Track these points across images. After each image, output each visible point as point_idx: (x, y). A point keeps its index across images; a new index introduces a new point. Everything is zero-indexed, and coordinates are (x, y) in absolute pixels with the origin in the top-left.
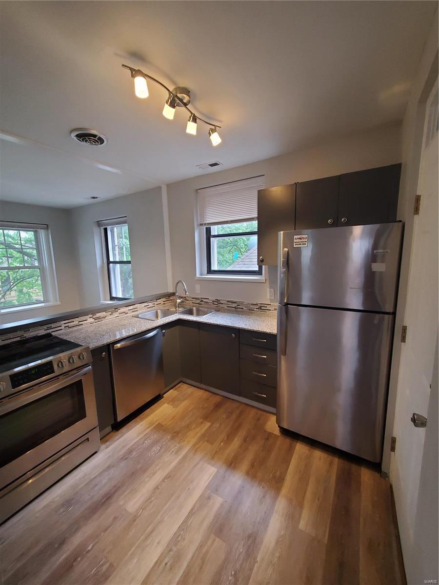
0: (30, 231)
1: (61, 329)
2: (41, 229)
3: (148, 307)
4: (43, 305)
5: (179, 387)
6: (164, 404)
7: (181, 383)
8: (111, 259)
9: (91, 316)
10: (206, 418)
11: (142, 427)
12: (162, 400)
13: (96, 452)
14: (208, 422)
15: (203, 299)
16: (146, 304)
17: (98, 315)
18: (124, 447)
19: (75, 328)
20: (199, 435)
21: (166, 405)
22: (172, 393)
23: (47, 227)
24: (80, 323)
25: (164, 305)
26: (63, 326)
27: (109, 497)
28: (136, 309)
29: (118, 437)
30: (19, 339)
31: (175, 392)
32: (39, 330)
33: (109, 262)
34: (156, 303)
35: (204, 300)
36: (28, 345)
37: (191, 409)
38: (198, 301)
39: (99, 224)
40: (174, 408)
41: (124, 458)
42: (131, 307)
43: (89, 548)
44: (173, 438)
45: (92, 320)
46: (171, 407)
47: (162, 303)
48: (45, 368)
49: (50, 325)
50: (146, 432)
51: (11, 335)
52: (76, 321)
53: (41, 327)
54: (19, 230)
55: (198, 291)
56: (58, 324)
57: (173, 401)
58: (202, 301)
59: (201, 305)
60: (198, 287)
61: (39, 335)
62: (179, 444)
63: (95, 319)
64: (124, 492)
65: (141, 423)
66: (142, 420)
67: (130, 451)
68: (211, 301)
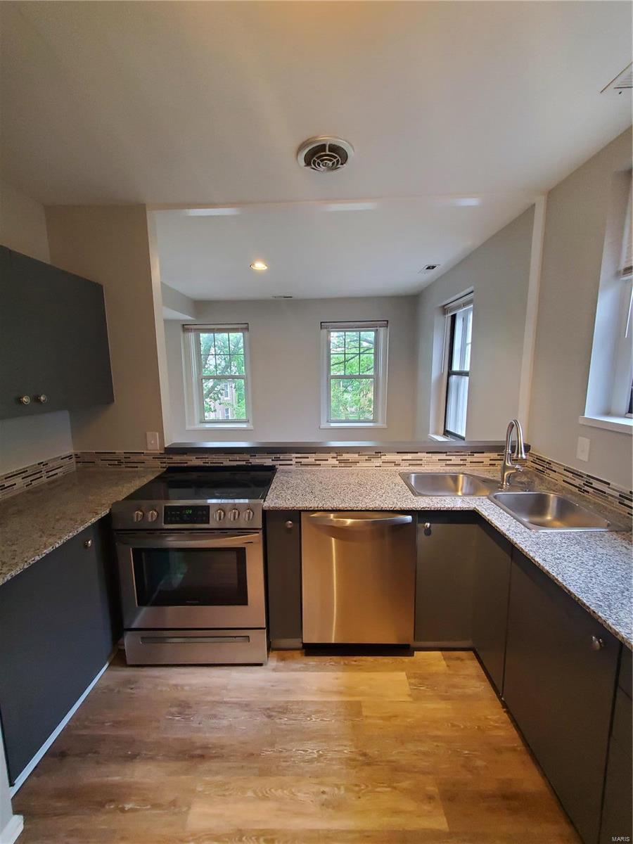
0: (372, 331)
1: (291, 465)
2: (380, 327)
3: (448, 462)
4: (371, 424)
5: (458, 659)
6: (402, 670)
7: (471, 653)
8: (456, 368)
9: (335, 455)
10: (451, 797)
11: (336, 681)
12: (406, 659)
13: (260, 665)
14: (447, 814)
15: (591, 480)
16: (443, 456)
17: (345, 456)
18: (288, 691)
19: (309, 468)
20: (398, 822)
21: (402, 676)
22: (432, 660)
23: (386, 323)
24: (318, 462)
25: (491, 467)
26: (295, 460)
27: (202, 756)
28: (418, 462)
29: (298, 666)
30: (244, 463)
31: (444, 663)
32: (265, 458)
33: (450, 373)
34: (469, 459)
35: (596, 484)
36: (253, 473)
37: (439, 733)
38: (578, 482)
39: (444, 310)
40: (410, 696)
41: (271, 712)
42: (409, 456)
43: (128, 806)
44: (350, 762)
45: (335, 462)
46: (407, 689)
47: (487, 462)
48: (200, 513)
49: (278, 456)
50: (329, 699)
51: (237, 457)
52: (311, 458)
53: (270, 456)
54: (360, 331)
55: (583, 457)
56: (287, 456)
57: (422, 679)
58: (588, 484)
59: (585, 494)
60: (584, 444)
61: (265, 464)
62: (347, 789)
63: (341, 461)
64: (217, 773)
65: (340, 674)
66: (347, 667)
67: (284, 710)
68: (617, 494)
